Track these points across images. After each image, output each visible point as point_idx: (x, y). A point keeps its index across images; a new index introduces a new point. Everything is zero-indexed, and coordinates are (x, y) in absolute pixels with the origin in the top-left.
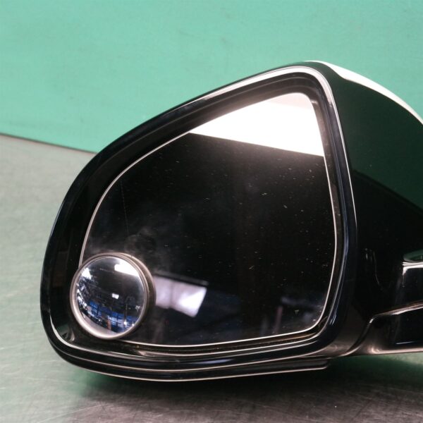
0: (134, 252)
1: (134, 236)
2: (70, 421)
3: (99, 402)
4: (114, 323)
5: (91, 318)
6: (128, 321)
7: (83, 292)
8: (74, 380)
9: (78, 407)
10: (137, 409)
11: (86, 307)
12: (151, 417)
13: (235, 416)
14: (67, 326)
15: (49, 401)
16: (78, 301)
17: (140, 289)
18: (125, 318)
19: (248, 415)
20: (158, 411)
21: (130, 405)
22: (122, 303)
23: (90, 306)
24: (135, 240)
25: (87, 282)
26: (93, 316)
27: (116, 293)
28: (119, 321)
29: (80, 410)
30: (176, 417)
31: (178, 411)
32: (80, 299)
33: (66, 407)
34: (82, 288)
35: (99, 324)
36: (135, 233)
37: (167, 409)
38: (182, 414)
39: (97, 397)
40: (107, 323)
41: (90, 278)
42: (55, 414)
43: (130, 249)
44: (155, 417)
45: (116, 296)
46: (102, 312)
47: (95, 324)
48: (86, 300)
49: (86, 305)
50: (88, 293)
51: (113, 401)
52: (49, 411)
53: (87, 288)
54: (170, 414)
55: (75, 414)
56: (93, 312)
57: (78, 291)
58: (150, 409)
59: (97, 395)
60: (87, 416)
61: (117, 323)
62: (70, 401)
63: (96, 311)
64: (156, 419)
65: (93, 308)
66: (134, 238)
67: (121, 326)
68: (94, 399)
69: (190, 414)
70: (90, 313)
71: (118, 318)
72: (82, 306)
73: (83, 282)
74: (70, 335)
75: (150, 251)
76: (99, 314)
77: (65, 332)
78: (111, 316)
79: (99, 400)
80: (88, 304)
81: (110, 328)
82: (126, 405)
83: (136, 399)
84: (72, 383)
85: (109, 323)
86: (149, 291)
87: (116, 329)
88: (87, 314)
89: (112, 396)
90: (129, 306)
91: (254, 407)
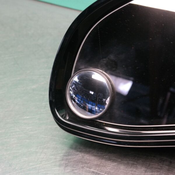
0: (104, 69)
1: (104, 59)
2: (64, 163)
3: (80, 153)
4: (90, 108)
5: (77, 104)
6: (98, 107)
7: (73, 89)
8: (67, 139)
9: (68, 155)
10: (102, 159)
11: (74, 98)
12: (111, 165)
13: (159, 167)
14: (64, 110)
15: (52, 150)
16: (70, 93)
17: (107, 91)
18: (96, 105)
19: (167, 167)
20: (114, 161)
21: (98, 156)
22: (95, 96)
23: (77, 97)
24: (105, 62)
25: (76, 84)
26: (78, 102)
27: (92, 91)
28: (93, 107)
29: (70, 157)
30: (124, 165)
31: (126, 162)
32: (71, 92)
33: (62, 155)
34: (73, 87)
35: (81, 107)
36: (105, 58)
37: (120, 160)
38: (128, 164)
39: (79, 150)
40: (86, 107)
41: (78, 81)
42: (56, 159)
43: (102, 67)
44: (112, 164)
45: (92, 93)
46: (83, 101)
47: (79, 108)
48: (75, 93)
49: (74, 96)
50: (76, 89)
51: (88, 152)
52: (52, 157)
53: (76, 87)
54: (121, 163)
55: (67, 159)
56: (78, 100)
57: (71, 88)
58: (110, 159)
59: (80, 149)
60: (74, 161)
61: (92, 108)
62: (64, 151)
63: (80, 100)
64: (113, 166)
65: (79, 98)
66: (104, 61)
67: (94, 109)
68: (78, 151)
69: (133, 164)
70: (76, 101)
71: (92, 105)
72: (72, 96)
73: (74, 83)
74: (66, 115)
75: (114, 69)
76: (82, 102)
77: (63, 114)
78: (88, 104)
79: (81, 152)
80: (76, 96)
81: (87, 110)
82: (95, 156)
83: (102, 153)
84: (65, 140)
85: (87, 108)
86: (112, 93)
87: (91, 111)
88: (75, 101)
89: (88, 150)
90: (99, 99)
91: (171, 162)
